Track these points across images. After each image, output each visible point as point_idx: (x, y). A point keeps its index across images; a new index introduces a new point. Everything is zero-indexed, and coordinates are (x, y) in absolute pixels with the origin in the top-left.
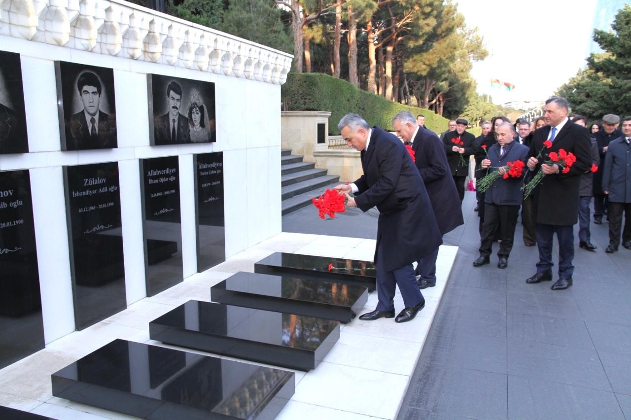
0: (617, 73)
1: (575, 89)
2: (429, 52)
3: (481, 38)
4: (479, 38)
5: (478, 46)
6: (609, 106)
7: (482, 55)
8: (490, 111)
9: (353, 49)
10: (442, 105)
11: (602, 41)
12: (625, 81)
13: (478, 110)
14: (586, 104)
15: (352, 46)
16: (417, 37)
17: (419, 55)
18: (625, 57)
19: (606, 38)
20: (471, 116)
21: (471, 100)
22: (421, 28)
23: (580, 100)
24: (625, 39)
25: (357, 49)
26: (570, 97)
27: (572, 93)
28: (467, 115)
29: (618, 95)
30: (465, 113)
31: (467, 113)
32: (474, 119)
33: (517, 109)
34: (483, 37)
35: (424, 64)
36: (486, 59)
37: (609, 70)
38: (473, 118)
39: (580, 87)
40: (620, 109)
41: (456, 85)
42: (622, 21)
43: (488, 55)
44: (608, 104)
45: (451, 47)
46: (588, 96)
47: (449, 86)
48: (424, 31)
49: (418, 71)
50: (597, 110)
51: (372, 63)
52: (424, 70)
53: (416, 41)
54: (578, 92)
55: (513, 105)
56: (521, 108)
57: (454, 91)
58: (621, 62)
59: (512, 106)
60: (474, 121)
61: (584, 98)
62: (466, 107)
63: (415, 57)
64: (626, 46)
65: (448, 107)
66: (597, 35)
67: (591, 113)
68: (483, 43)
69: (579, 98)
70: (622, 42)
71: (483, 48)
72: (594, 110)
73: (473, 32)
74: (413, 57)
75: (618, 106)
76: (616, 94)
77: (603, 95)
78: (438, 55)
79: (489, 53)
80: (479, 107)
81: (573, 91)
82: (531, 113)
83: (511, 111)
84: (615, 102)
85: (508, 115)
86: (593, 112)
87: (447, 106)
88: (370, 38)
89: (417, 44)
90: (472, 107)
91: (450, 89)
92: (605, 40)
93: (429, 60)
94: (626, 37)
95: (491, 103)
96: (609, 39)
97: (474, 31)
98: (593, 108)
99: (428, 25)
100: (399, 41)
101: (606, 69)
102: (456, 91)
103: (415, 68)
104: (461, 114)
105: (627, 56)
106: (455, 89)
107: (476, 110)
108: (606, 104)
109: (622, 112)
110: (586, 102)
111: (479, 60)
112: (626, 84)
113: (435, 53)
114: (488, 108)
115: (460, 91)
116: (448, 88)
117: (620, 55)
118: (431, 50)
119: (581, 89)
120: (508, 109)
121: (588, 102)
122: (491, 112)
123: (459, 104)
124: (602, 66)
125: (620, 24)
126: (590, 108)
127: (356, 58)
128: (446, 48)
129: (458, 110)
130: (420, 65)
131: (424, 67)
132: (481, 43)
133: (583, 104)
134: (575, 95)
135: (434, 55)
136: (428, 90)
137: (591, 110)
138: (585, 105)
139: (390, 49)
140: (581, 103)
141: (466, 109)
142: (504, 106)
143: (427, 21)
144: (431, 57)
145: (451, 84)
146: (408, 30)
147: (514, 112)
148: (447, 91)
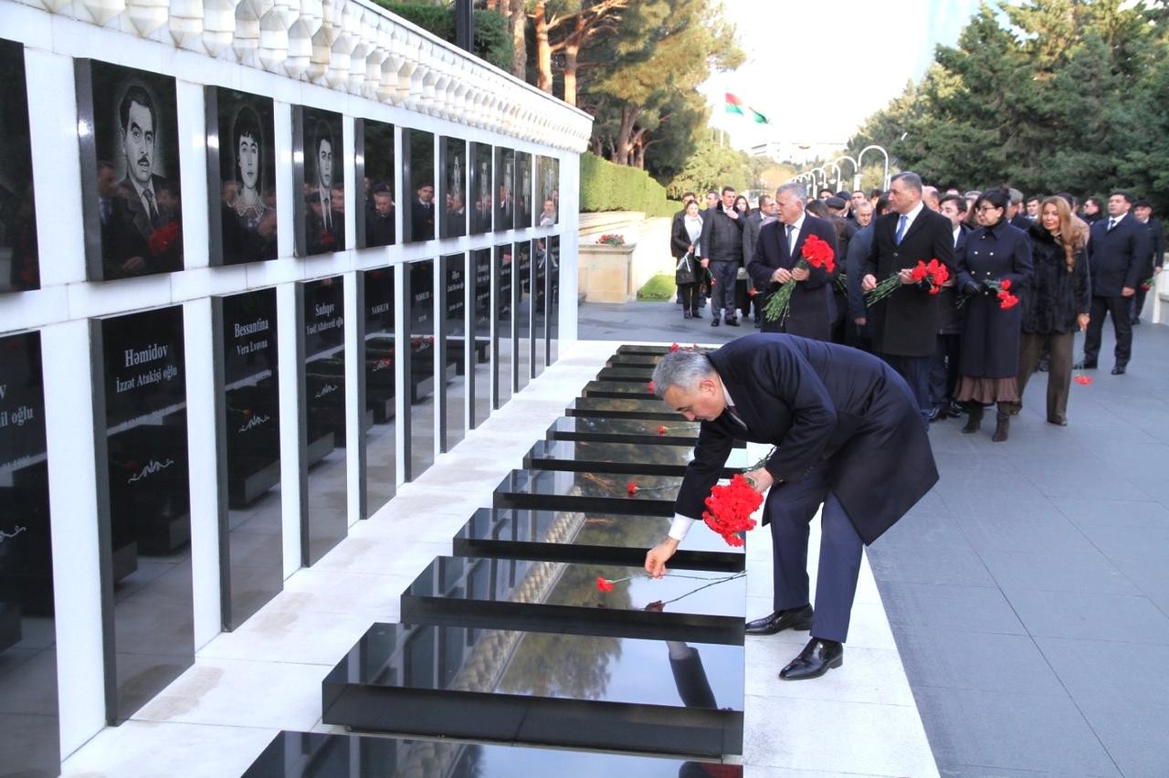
0: (973, 117)
1: (906, 134)
2: (649, 61)
3: (732, 26)
4: (729, 27)
5: (726, 43)
6: (962, 171)
7: (733, 60)
8: (729, 167)
9: (519, 56)
10: (641, 155)
11: (949, 65)
12: (985, 132)
13: (710, 166)
14: (927, 162)
15: (518, 51)
16: (632, 35)
17: (632, 68)
18: (982, 94)
19: (954, 59)
20: (698, 180)
21: (699, 144)
22: (643, 20)
23: (914, 155)
24: (981, 67)
25: (526, 55)
26: (898, 148)
27: (900, 142)
28: (690, 177)
29: (976, 154)
30: (687, 172)
31: (691, 172)
32: (703, 185)
33: (780, 161)
34: (735, 24)
35: (642, 84)
36: (740, 68)
37: (960, 112)
38: (700, 183)
39: (915, 130)
40: (979, 176)
41: (675, 114)
42: (975, 37)
43: (744, 60)
44: (961, 166)
45: (691, 54)
46: (928, 148)
47: (661, 117)
48: (647, 27)
49: (630, 97)
50: (944, 175)
51: (545, 79)
52: (642, 95)
53: (633, 43)
54: (912, 140)
55: (770, 152)
56: (788, 159)
57: (669, 126)
58: (976, 100)
59: (769, 155)
60: (702, 190)
61: (922, 151)
62: (688, 159)
63: (625, 71)
64: (983, 77)
65: (654, 158)
66: (940, 53)
67: (935, 178)
68: (736, 36)
69: (913, 151)
70: (977, 71)
71: (734, 46)
72: (940, 174)
73: (714, 13)
74: (620, 70)
75: (976, 170)
76: (972, 152)
77: (953, 153)
78: (666, 68)
79: (747, 57)
80: (712, 160)
81: (903, 138)
82: (816, 172)
83: (767, 165)
84: (971, 164)
85: (763, 175)
86: (939, 178)
87: (651, 157)
88: (542, 32)
89: (632, 49)
90: (700, 160)
91: (661, 123)
92: (952, 62)
93: (650, 77)
94: (982, 63)
95: (729, 148)
96: (959, 62)
97: (717, 12)
98: (937, 170)
99: (655, 15)
100: (590, 36)
101: (956, 110)
102: (675, 127)
103: (625, 91)
104: (676, 174)
105: (985, 92)
106: (673, 123)
107: (707, 165)
108: (957, 168)
109: (982, 181)
110: (925, 158)
111: (728, 70)
112: (985, 137)
113: (661, 63)
114: (725, 159)
115: (682, 126)
116: (659, 121)
117: (976, 90)
118: (653, 58)
119: (916, 134)
120: (759, 162)
121: (930, 159)
122: (732, 168)
123: (676, 154)
124: (950, 105)
125: (973, 41)
126: (933, 170)
127: (524, 72)
128: (682, 56)
129: (673, 166)
130: (634, 85)
131: (640, 88)
132: (731, 37)
133: (920, 163)
134: (907, 145)
135: (660, 68)
136: (628, 126)
137: (935, 174)
138: (924, 164)
139: (572, 51)
140: (917, 160)
141: (688, 163)
142: (751, 154)
143: (655, 8)
144: (653, 70)
145: (664, 112)
146: (615, 20)
147: (773, 168)
148: (657, 126)
